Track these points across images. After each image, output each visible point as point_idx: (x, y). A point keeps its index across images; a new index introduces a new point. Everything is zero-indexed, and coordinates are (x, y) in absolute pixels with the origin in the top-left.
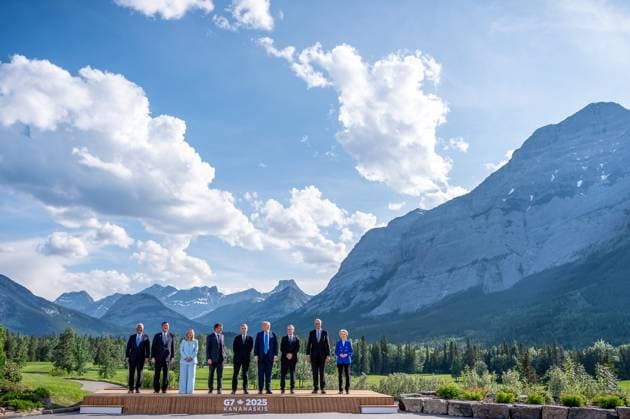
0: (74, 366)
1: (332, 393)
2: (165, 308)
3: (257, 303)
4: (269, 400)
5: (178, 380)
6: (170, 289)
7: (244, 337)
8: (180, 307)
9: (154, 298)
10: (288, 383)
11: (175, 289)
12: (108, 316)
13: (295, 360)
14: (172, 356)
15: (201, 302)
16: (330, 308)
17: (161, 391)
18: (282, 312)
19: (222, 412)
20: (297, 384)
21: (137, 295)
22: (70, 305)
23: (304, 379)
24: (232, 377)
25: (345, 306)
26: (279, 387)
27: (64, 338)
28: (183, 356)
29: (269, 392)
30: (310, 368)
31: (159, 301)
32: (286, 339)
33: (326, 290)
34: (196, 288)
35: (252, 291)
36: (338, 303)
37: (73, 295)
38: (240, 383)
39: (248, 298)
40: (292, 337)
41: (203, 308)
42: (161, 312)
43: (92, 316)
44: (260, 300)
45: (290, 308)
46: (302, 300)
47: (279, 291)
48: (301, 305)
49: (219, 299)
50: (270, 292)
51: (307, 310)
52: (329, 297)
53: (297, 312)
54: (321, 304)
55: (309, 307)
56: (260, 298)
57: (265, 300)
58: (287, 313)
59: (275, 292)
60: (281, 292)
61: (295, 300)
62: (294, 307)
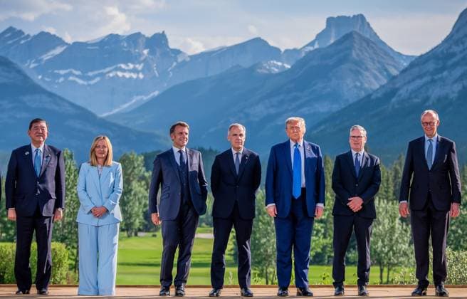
2: (36, 89)
3: (270, 76)
5: (75, 267)
6: (47, 40)
8: (75, 87)
10: (351, 273)
11: (59, 41)
13: (368, 214)
14: (58, 204)
15: (127, 72)
16: (457, 87)
17: (33, 291)
18: (335, 97)
20: (374, 274)
23: (391, 265)
24: (209, 259)
26: (330, 281)
28: (87, 204)
30: (408, 237)
31: (19, 72)
33: (448, 39)
34: (113, 38)
35: (258, 46)
38: (231, 273)
39: (246, 61)
40: (361, 155)
41: (132, 87)
42: (26, 98)
44: (276, 66)
45: (355, 87)
46: (387, 66)
47: (328, 44)
48: (384, 81)
49: (175, 64)
50: (304, 47)
51: (401, 92)
52: (455, 60)
53: (373, 97)
54: (436, 77)
55: (405, 84)
56: (280, 64)
57: (292, 67)
58: (347, 100)
59: (316, 46)
60: (331, 46)
61: (369, 67)
62: (366, 85)
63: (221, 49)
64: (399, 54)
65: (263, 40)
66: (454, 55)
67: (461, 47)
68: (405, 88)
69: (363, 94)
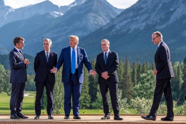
3: (54, 19)
7: (48, 53)
16: (144, 24)
18: (85, 29)
25: (163, 21)
32: (100, 57)
36: (154, 18)
39: (42, 12)
44: (57, 14)
45: (94, 24)
46: (110, 14)
47: (81, 3)
48: (108, 21)
49: (7, 13)
50: (70, 5)
51: (117, 26)
52: (143, 11)
53: (103, 29)
54: (134, 19)
55: (119, 23)
56: (58, 13)
57: (64, 14)
58: (91, 31)
59: (76, 4)
60: (83, 4)
61: (101, 14)
62: (100, 23)
63: (29, 6)
64: (116, 8)
65: (50, 2)
66: (142, 9)
67: (146, 5)
68: (119, 24)
69: (98, 27)
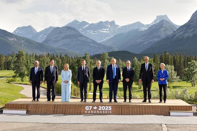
0: (26, 73)
1: (155, 102)
2: (81, 36)
3: (142, 31)
4: (113, 107)
6: (84, 23)
8: (92, 35)
9: (74, 29)
11: (88, 23)
12: (46, 41)
14: (57, 80)
15: (105, 31)
18: (158, 37)
19: (84, 114)
21: (63, 27)
22: (23, 34)
23: (171, 82)
27: (19, 56)
29: (115, 101)
31: (77, 31)
33: (189, 21)
37: (23, 28)
40: (129, 68)
41: (107, 35)
43: (36, 41)
45: (164, 34)
46: (173, 28)
48: (172, 32)
49: (117, 29)
50: (151, 24)
51: (177, 35)
52: (191, 27)
53: (169, 37)
54: (186, 31)
56: (144, 28)
57: (147, 29)
59: (154, 23)
60: (158, 23)
63: (129, 25)
64: (176, 25)
65: (140, 22)
67: (193, 23)
69: (166, 36)
